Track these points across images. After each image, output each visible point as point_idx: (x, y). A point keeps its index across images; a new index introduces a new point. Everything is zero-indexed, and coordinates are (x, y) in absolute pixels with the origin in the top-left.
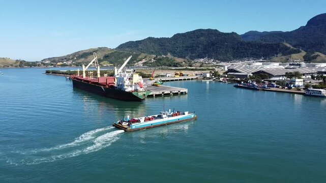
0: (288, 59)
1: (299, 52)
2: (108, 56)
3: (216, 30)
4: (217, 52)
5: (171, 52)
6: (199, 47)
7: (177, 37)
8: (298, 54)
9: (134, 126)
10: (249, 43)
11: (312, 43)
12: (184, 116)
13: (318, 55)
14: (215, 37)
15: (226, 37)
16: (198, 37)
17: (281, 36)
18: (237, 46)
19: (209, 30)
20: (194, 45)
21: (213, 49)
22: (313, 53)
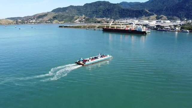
0: (149, 19)
1: (153, 15)
2: (55, 17)
3: (108, 2)
4: (111, 15)
5: (85, 14)
6: (100, 11)
7: (86, 5)
8: (153, 16)
9: (87, 63)
10: (128, 10)
11: (157, 10)
12: (107, 57)
13: (162, 17)
14: (108, 5)
15: (115, 6)
16: (98, 6)
17: (141, 6)
18: (121, 11)
19: (104, 2)
20: (97, 10)
21: (109, 13)
22: (160, 15)
